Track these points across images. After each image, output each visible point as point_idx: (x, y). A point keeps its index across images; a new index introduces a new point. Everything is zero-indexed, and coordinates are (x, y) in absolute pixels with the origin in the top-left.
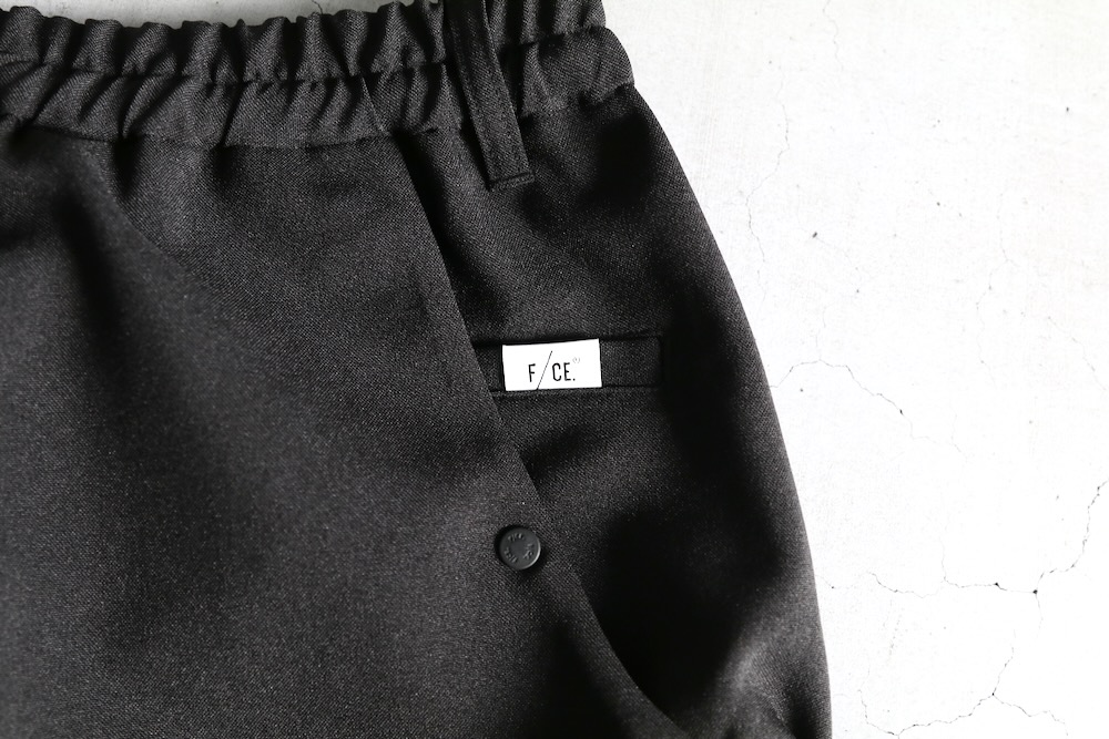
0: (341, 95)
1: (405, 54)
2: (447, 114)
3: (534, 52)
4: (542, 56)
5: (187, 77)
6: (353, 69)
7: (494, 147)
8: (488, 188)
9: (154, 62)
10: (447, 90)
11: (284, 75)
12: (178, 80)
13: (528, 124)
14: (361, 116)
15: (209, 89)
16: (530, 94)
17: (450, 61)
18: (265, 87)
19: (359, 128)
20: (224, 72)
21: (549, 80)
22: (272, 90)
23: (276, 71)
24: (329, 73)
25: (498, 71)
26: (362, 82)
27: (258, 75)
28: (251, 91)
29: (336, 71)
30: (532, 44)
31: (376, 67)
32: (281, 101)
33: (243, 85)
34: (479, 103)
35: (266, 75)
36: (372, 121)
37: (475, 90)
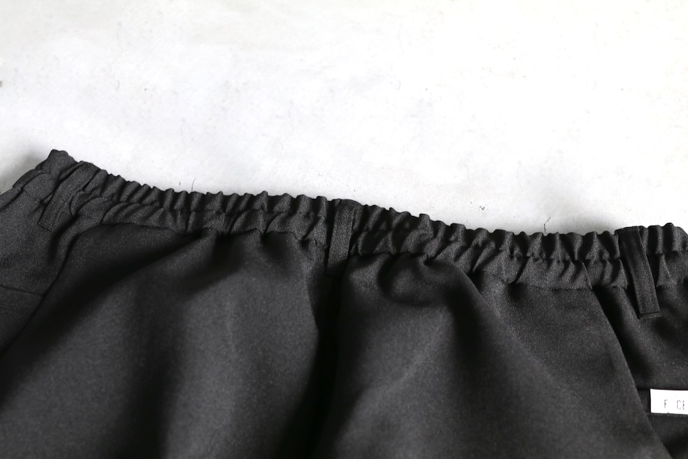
0: (572, 268)
1: (601, 254)
2: (622, 280)
3: (663, 257)
4: (667, 259)
5: (501, 251)
6: (576, 257)
7: (643, 299)
8: (639, 318)
9: (485, 243)
10: (623, 271)
11: (544, 256)
12: (497, 252)
13: (660, 290)
14: (581, 277)
15: (511, 257)
16: (662, 275)
17: (623, 258)
18: (536, 260)
19: (580, 283)
20: (517, 251)
21: (670, 270)
22: (541, 261)
23: (541, 254)
24: (565, 258)
25: (647, 263)
26: (581, 262)
27: (533, 255)
28: (531, 260)
29: (568, 257)
30: (661, 255)
31: (588, 257)
32: (545, 265)
33: (527, 259)
34: (638, 277)
35: (536, 255)
36: (586, 280)
37: (636, 271)
